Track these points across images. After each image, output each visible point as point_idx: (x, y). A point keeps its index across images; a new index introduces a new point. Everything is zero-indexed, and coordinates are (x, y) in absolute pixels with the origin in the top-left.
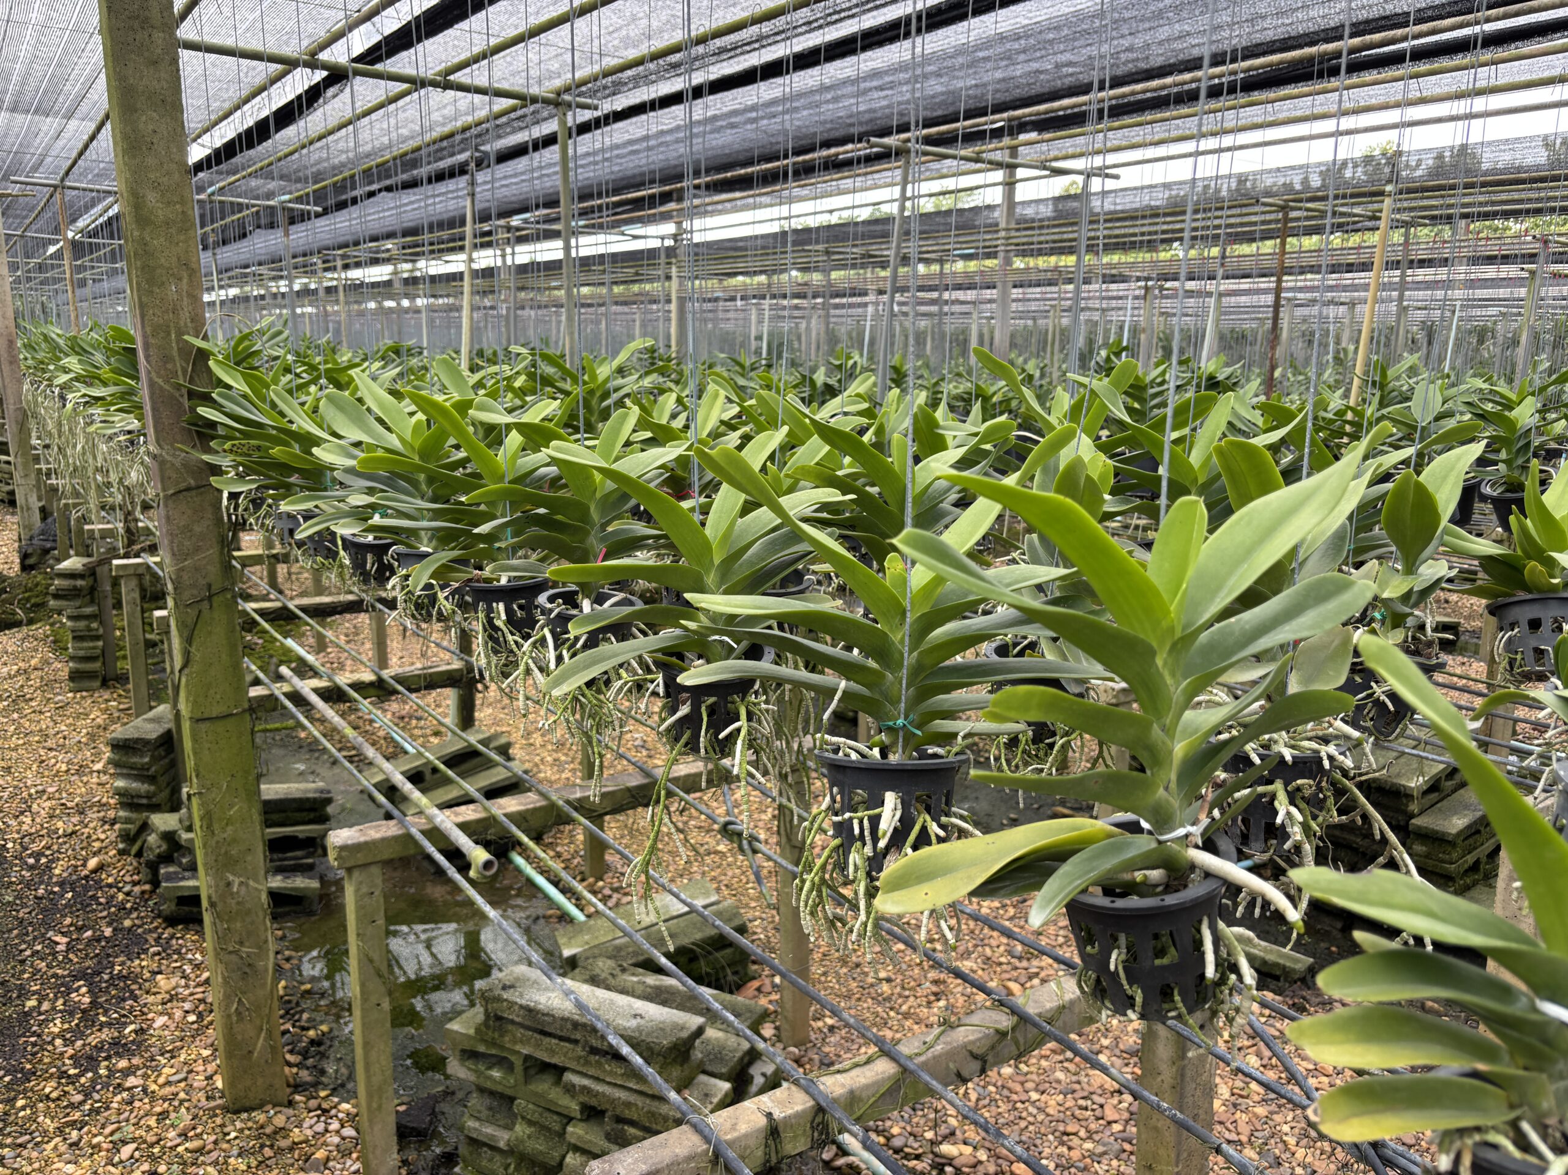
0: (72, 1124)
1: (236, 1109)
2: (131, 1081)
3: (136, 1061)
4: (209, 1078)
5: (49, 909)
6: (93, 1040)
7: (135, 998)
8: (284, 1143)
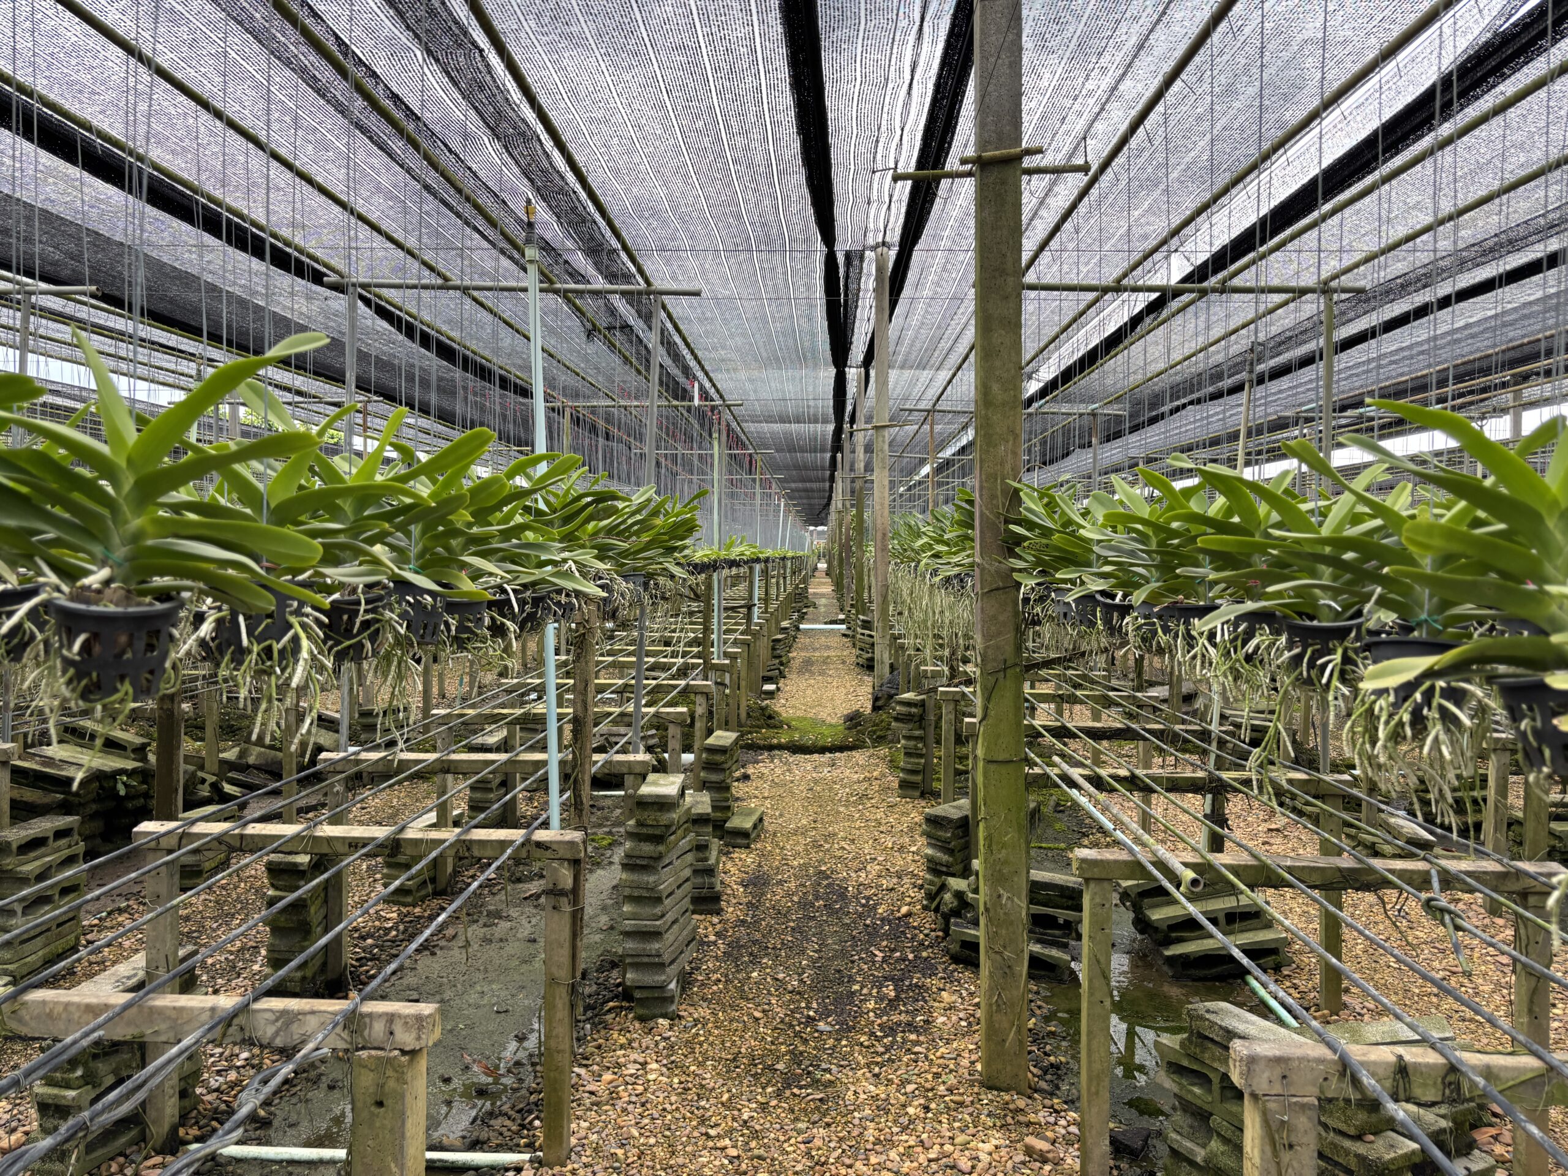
0: (877, 1063)
1: (990, 1085)
2: (917, 1049)
3: (922, 1038)
4: (973, 1063)
5: (872, 933)
6: (895, 1018)
7: (926, 1002)
8: (1021, 1118)
